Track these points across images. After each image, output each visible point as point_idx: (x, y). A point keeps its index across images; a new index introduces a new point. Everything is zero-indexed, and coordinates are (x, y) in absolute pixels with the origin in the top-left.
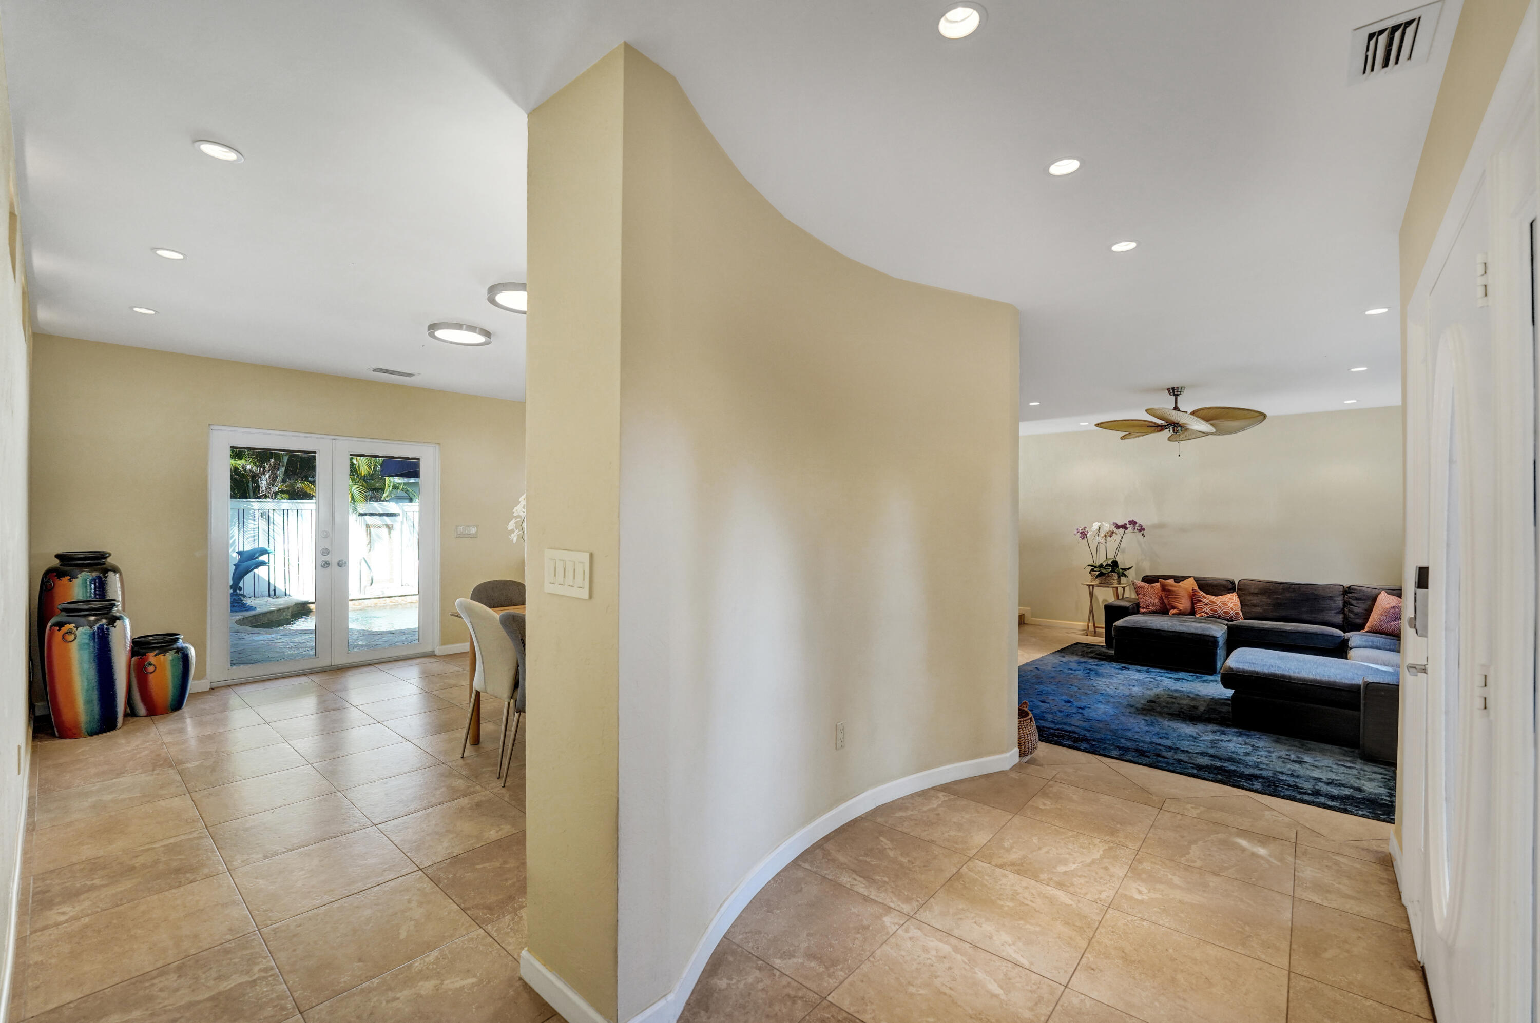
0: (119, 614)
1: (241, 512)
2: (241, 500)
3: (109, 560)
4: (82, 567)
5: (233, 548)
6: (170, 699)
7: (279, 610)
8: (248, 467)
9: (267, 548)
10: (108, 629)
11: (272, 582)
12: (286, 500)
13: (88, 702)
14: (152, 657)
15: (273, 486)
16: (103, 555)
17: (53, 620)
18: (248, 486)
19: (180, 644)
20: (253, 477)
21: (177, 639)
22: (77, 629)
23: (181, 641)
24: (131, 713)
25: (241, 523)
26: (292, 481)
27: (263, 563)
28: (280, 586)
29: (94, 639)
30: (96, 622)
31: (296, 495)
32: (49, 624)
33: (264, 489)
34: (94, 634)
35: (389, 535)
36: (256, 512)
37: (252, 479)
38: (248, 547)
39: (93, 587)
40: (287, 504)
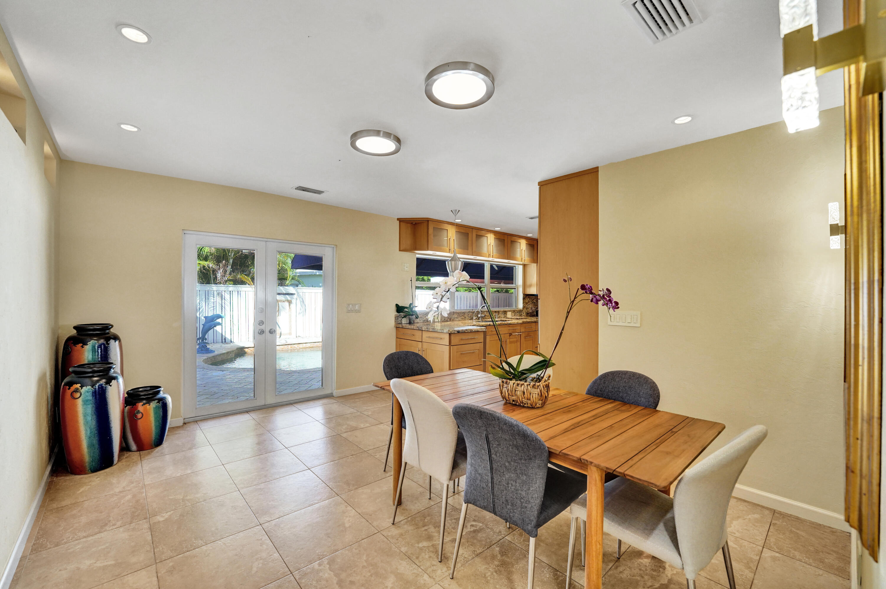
0: (115, 375)
1: (207, 292)
2: (206, 285)
3: (112, 330)
4: (92, 336)
5: (202, 314)
6: (154, 439)
7: (227, 353)
8: (210, 265)
9: (221, 314)
10: (106, 388)
11: (224, 334)
12: (231, 285)
13: (90, 446)
14: (140, 407)
15: (224, 277)
16: (107, 327)
17: (66, 380)
18: (210, 277)
19: (161, 395)
20: (213, 271)
21: (159, 391)
22: (82, 389)
23: (161, 392)
24: (125, 448)
25: (207, 299)
26: (235, 274)
27: (219, 324)
28: (228, 336)
29: (96, 396)
30: (98, 381)
31: (237, 282)
32: (63, 384)
33: (220, 278)
34: (95, 391)
35: (289, 306)
36: (215, 292)
37: (213, 273)
38: (210, 314)
39: (99, 351)
40: (232, 287)
